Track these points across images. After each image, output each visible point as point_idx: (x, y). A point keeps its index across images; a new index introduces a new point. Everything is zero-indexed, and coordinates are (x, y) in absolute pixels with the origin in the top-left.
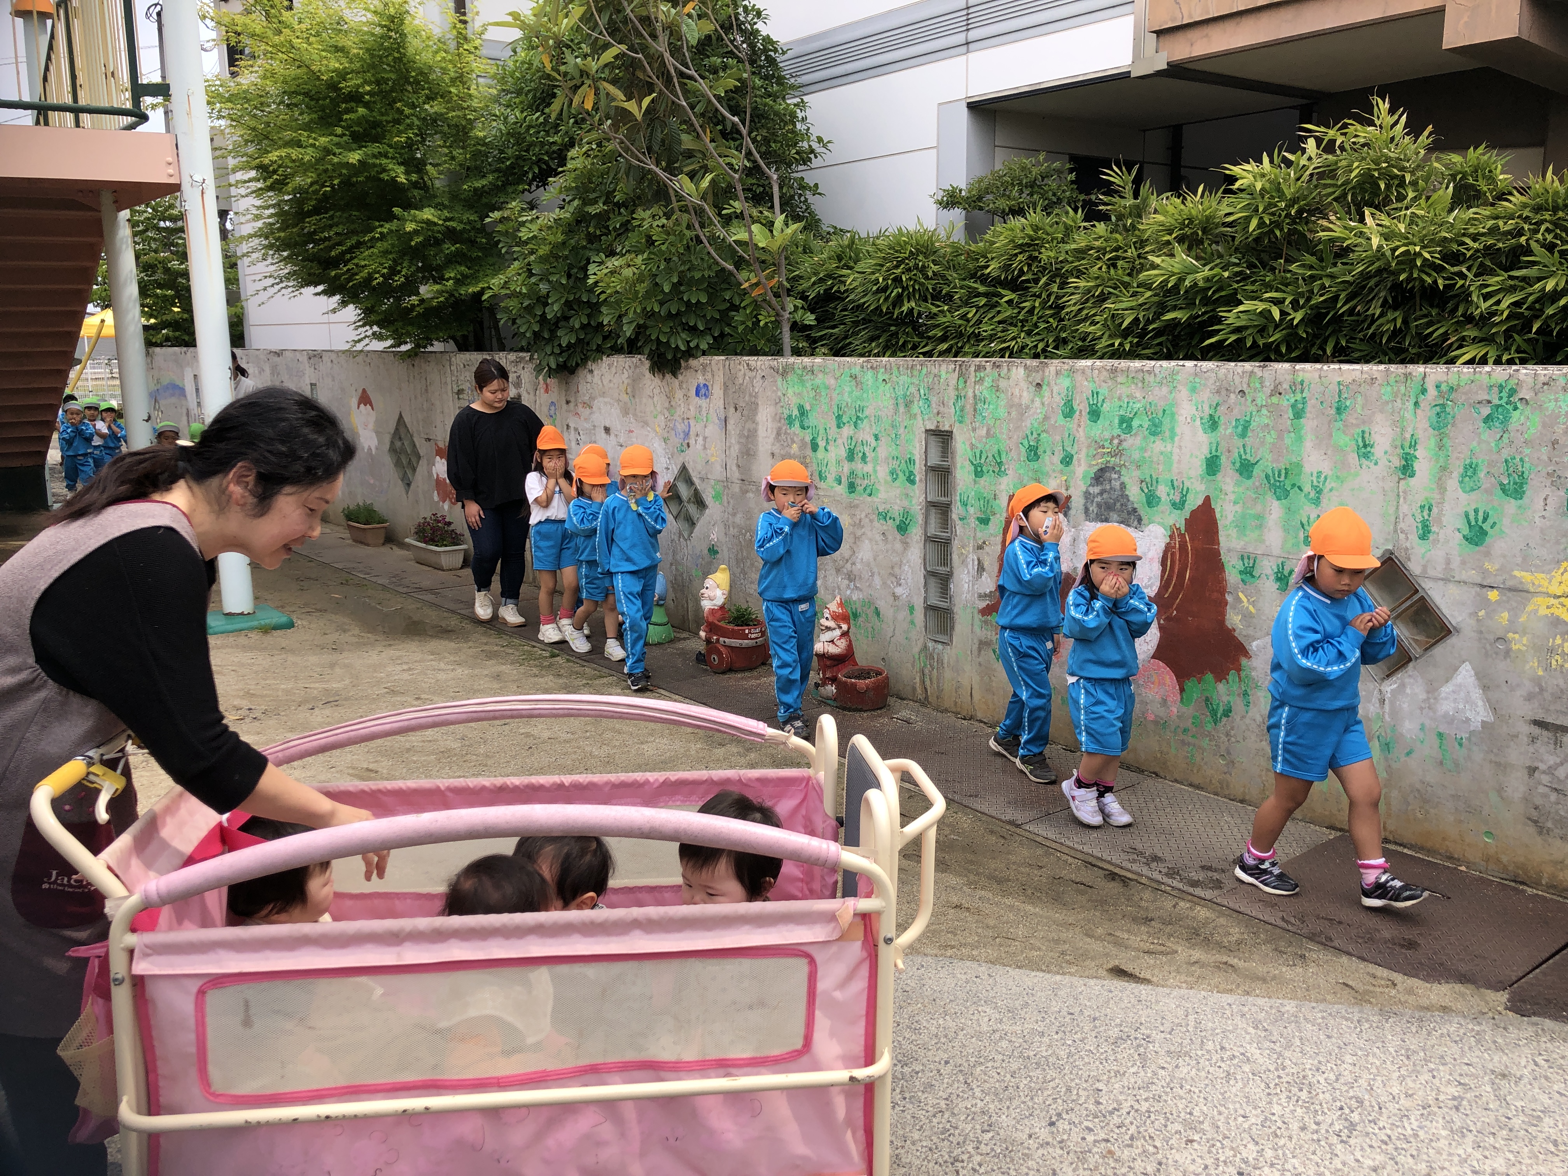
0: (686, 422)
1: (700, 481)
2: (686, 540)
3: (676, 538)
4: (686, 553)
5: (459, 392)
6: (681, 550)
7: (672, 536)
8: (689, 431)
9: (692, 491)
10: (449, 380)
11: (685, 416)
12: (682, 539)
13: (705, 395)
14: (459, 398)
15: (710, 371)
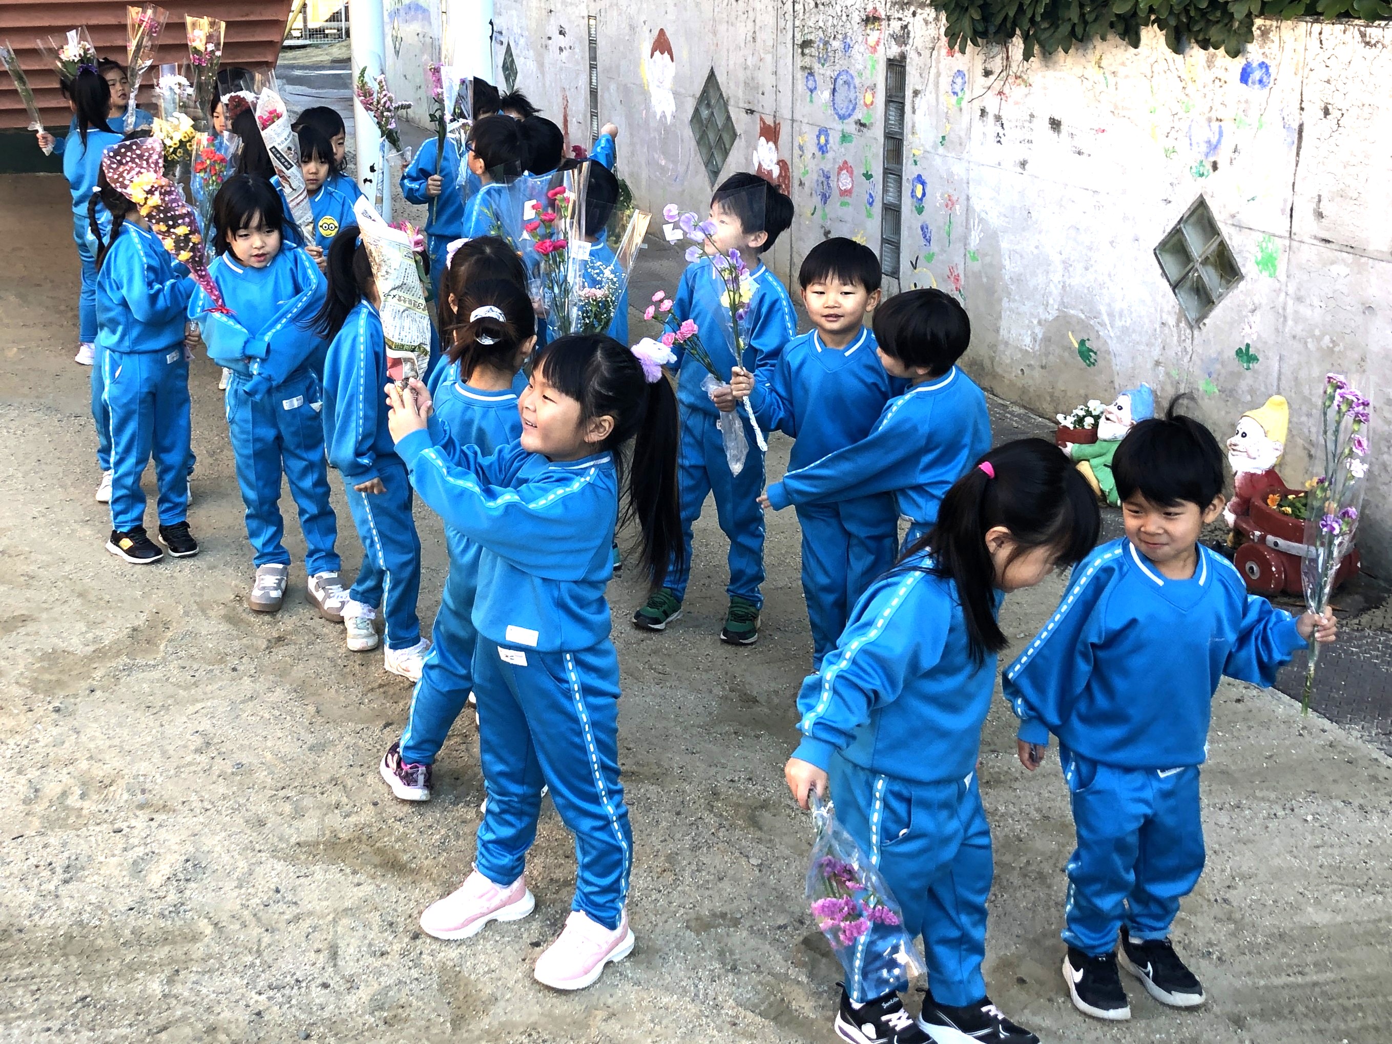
0: (1215, 125)
1: (1233, 230)
2: (1191, 327)
3: (1172, 321)
4: (1189, 350)
5: (806, 44)
6: (1179, 341)
7: (1165, 317)
8: (1219, 141)
9: (1214, 245)
10: (789, 25)
11: (1214, 115)
12: (1183, 325)
13: (1261, 81)
14: (803, 54)
15: (1276, 39)
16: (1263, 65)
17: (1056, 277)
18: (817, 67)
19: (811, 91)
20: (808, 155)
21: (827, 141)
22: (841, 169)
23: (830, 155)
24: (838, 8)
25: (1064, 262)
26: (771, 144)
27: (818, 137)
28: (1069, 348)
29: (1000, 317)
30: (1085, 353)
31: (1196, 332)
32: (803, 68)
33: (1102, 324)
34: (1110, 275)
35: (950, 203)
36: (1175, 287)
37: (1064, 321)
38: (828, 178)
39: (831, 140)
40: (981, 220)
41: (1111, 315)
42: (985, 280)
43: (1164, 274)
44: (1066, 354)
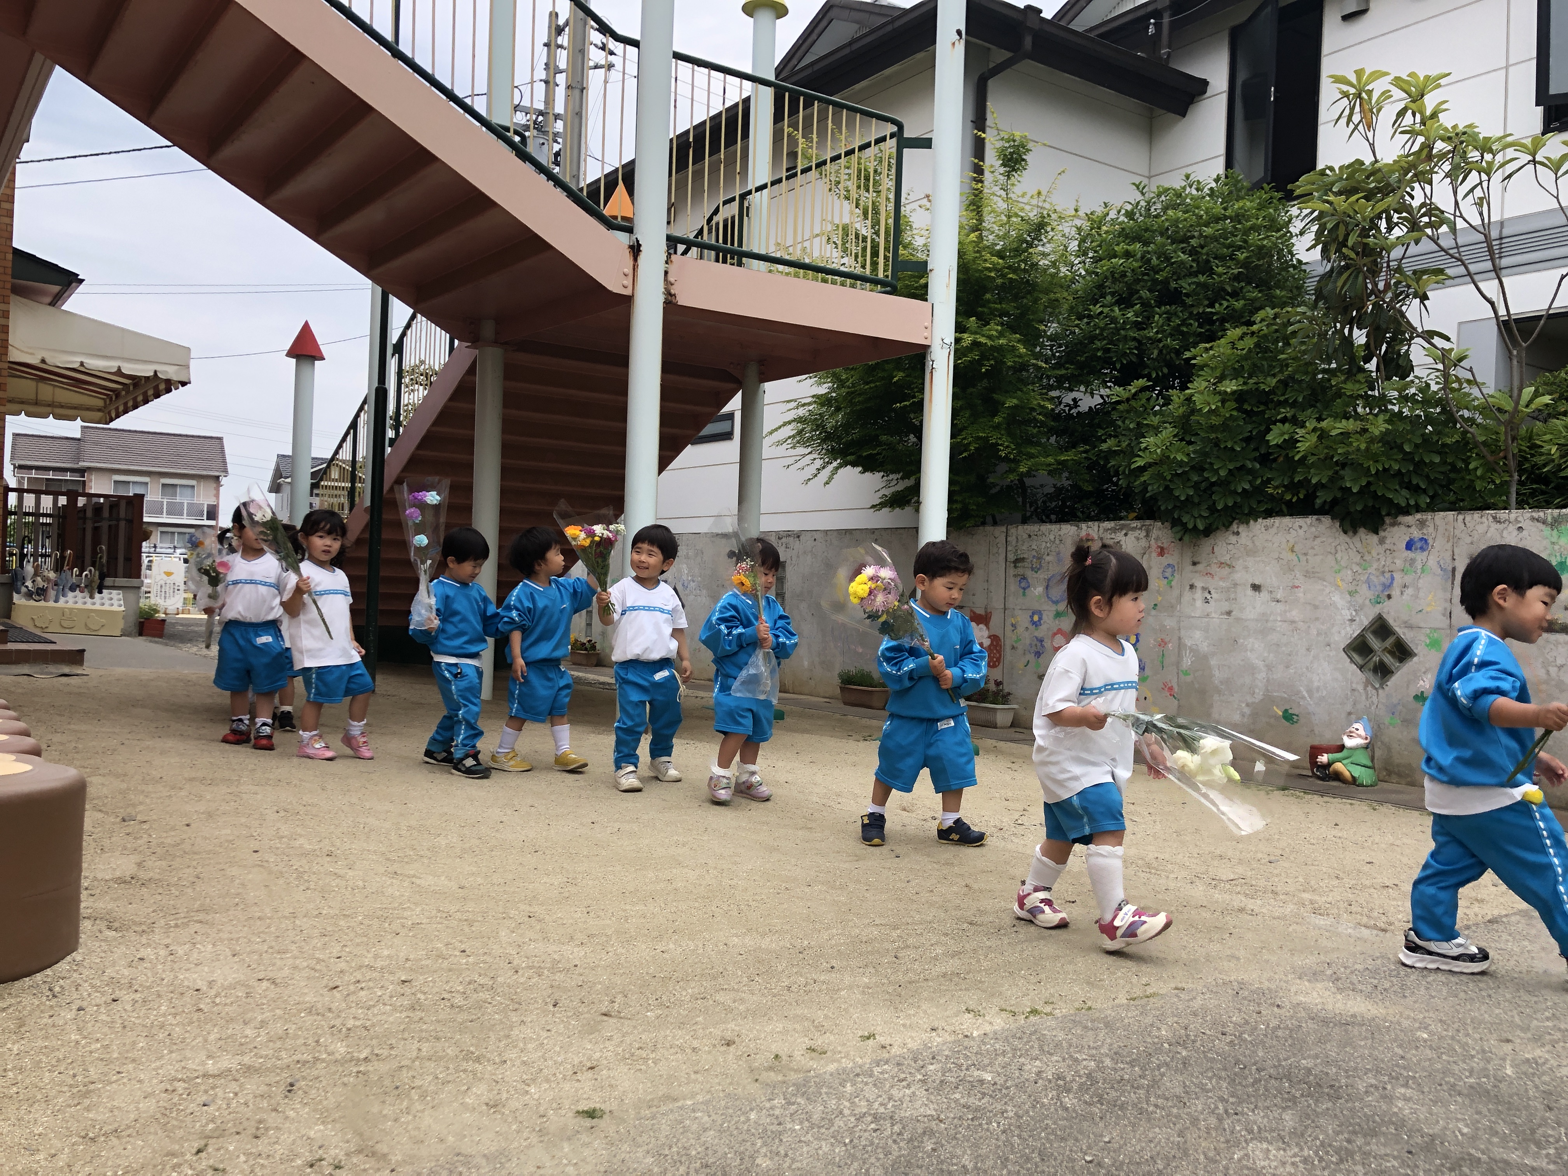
0: (1388, 575)
1: (1406, 630)
2: (1376, 689)
3: (1360, 688)
4: (1376, 702)
5: (1017, 561)
6: (1367, 698)
7: (1354, 686)
8: (1392, 583)
9: (1391, 640)
10: (1002, 551)
11: (1387, 569)
12: (1369, 688)
13: (1421, 548)
14: (1015, 567)
15: (1432, 526)
16: (1422, 539)
17: (1262, 676)
18: (1029, 573)
19: (1024, 589)
20: (1020, 630)
21: (1040, 619)
22: (1055, 634)
23: (1044, 627)
24: (1052, 537)
25: (1267, 666)
26: (981, 626)
27: (1032, 617)
28: (1276, 717)
29: (1211, 706)
30: (1288, 716)
31: (1380, 691)
32: (1015, 576)
33: (1303, 698)
34: (1307, 668)
35: (1163, 643)
36: (1361, 668)
37: (1269, 699)
38: (1041, 641)
39: (1045, 617)
40: (1191, 650)
41: (1310, 691)
42: (1197, 686)
43: (1352, 661)
44: (1272, 720)
